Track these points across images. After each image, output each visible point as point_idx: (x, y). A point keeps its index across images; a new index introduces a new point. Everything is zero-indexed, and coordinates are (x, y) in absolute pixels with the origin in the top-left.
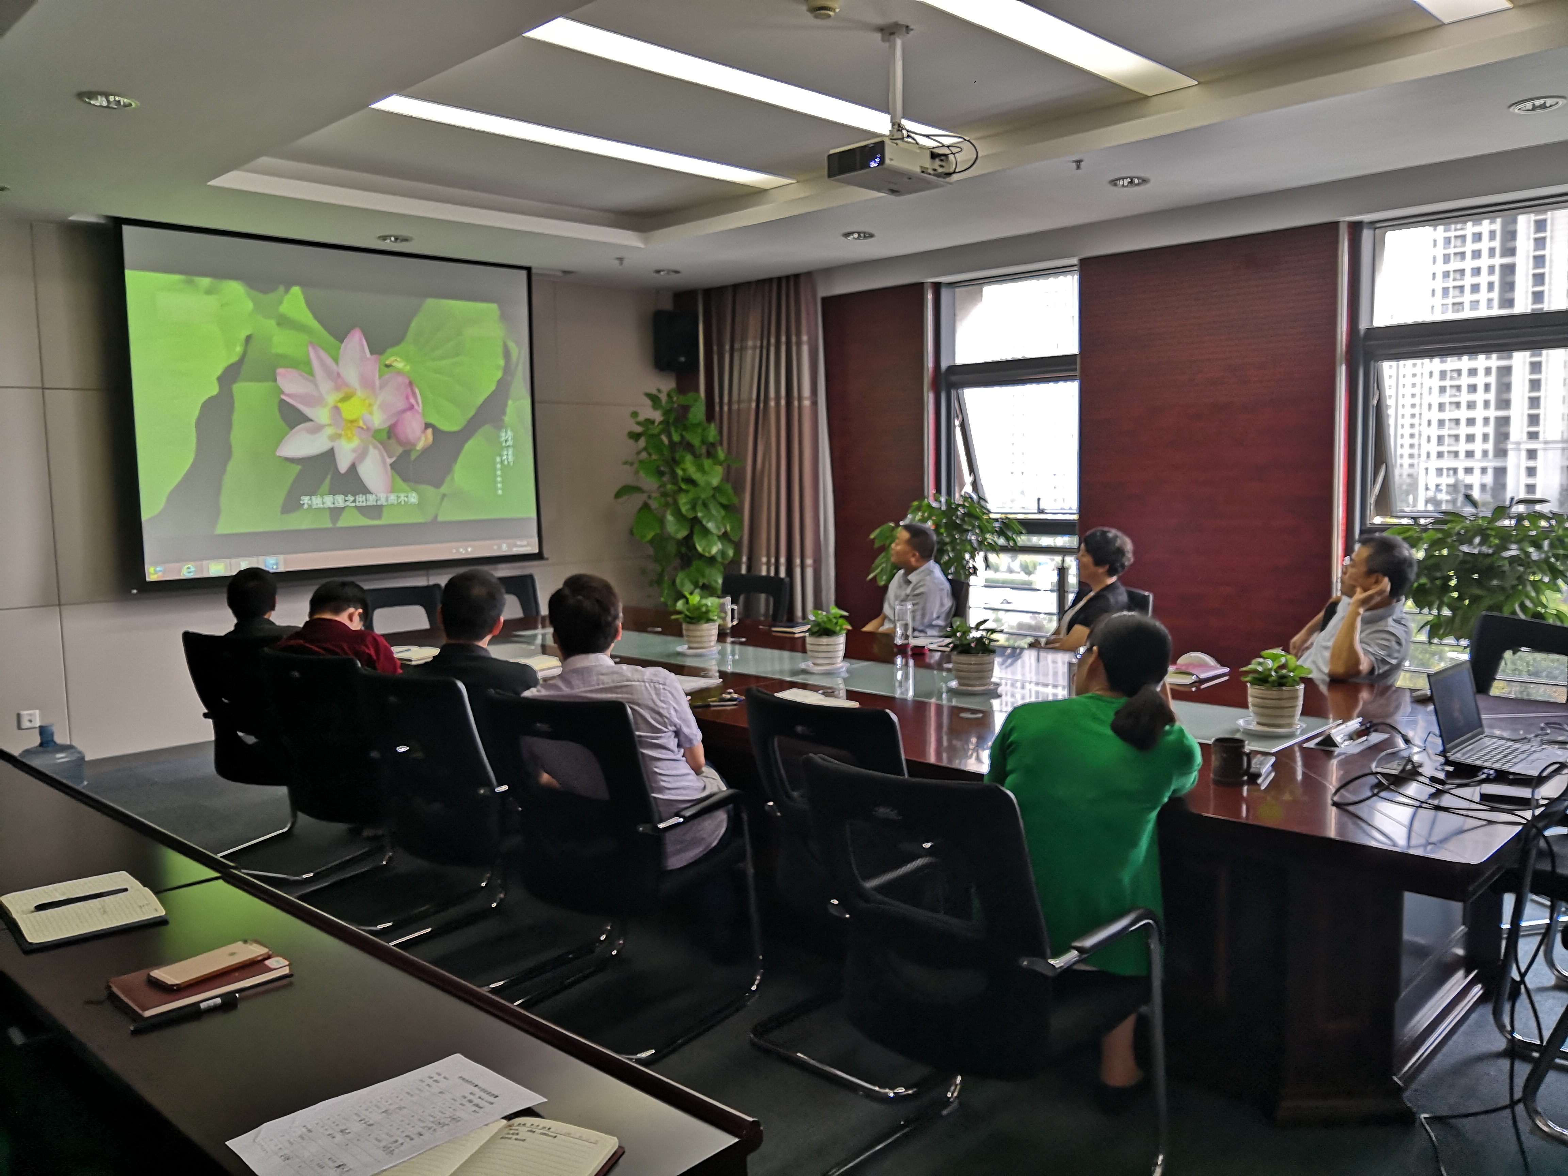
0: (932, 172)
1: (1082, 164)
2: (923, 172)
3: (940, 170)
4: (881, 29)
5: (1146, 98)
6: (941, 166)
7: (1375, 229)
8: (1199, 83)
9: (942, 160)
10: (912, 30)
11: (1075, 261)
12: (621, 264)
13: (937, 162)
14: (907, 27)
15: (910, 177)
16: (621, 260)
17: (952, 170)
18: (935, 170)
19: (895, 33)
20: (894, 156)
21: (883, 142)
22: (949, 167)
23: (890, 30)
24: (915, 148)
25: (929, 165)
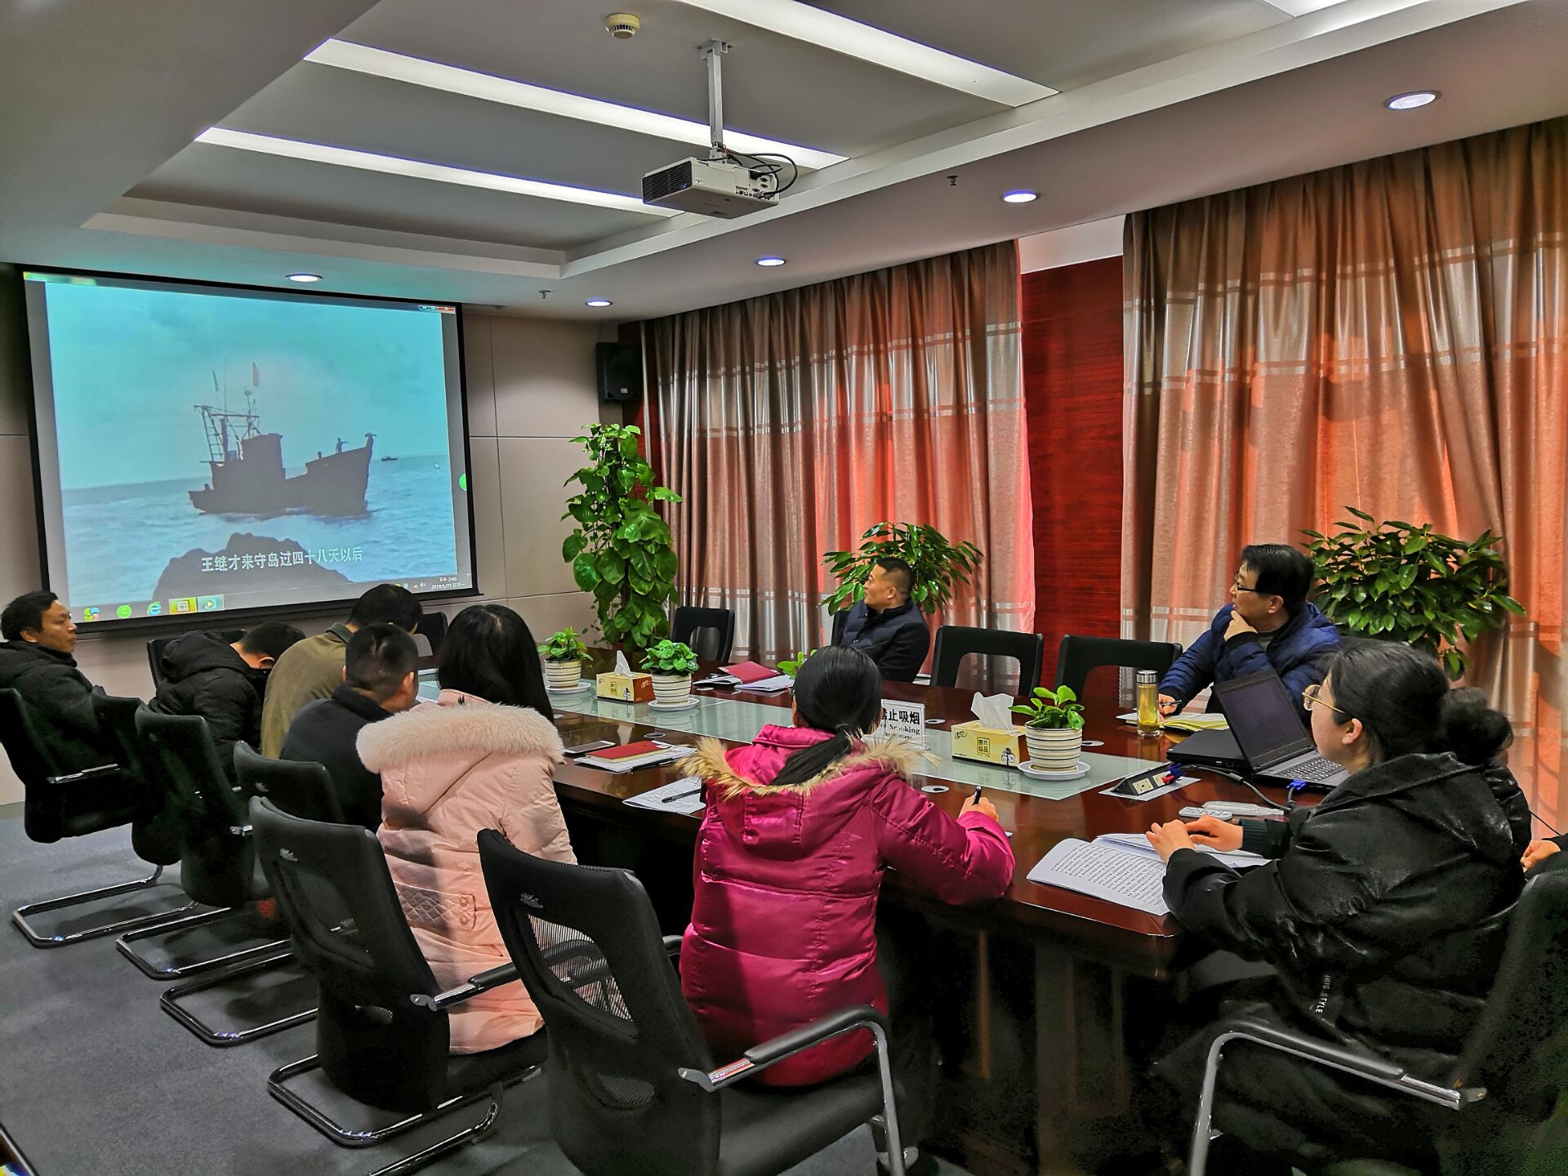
0: (753, 193)
2: (741, 193)
3: (763, 190)
4: (697, 47)
5: (1011, 109)
6: (764, 186)
8: (1060, 93)
9: (764, 180)
10: (728, 45)
12: (543, 298)
13: (759, 182)
14: (724, 43)
15: (727, 198)
16: (544, 292)
17: (774, 191)
18: (756, 190)
19: (711, 51)
20: (704, 177)
21: (689, 162)
22: (772, 186)
23: (707, 47)
24: (730, 167)
25: (751, 187)
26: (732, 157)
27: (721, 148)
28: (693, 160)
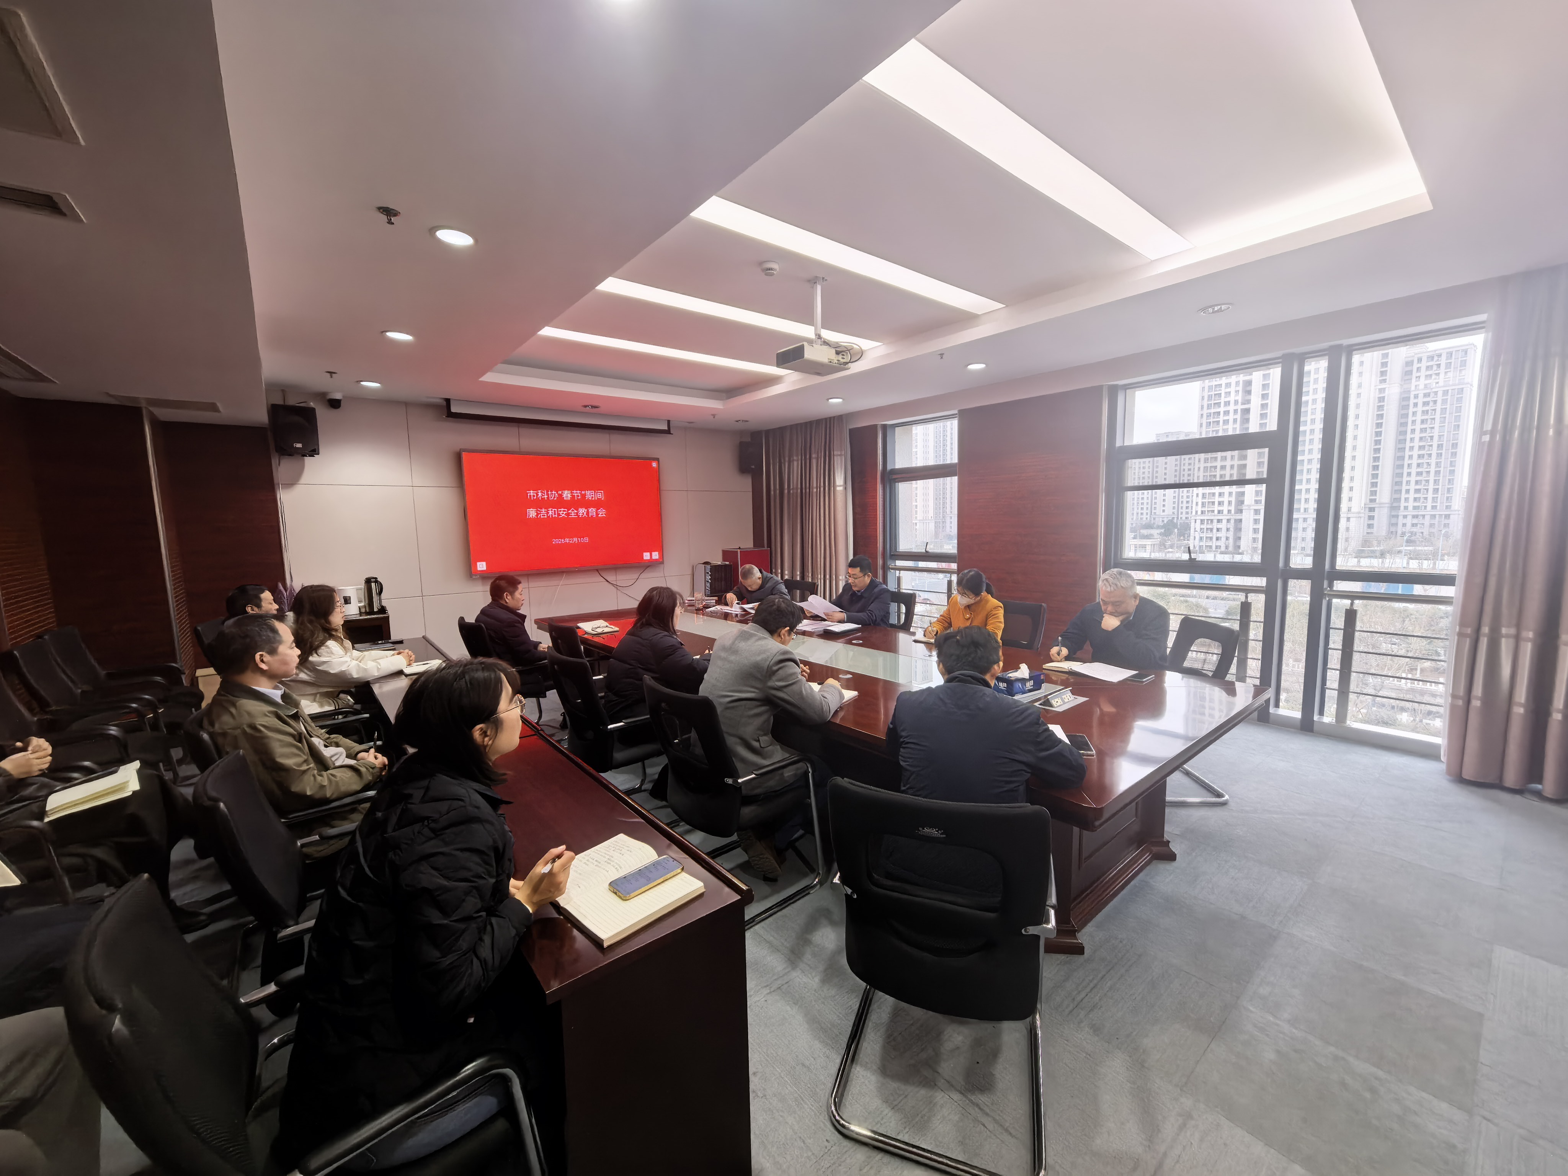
1: (944, 356)
2: (830, 362)
3: (842, 361)
4: (809, 281)
5: (977, 316)
6: (843, 358)
7: (1126, 390)
8: (1007, 306)
9: (843, 355)
10: (826, 280)
11: (956, 412)
12: (714, 417)
13: (840, 357)
14: (823, 278)
15: (823, 365)
16: (714, 416)
17: (848, 361)
18: (838, 361)
19: (816, 282)
20: (810, 354)
21: (803, 345)
22: (847, 359)
23: (813, 281)
24: (825, 347)
25: (834, 358)
26: (826, 343)
27: (819, 337)
28: (805, 344)
